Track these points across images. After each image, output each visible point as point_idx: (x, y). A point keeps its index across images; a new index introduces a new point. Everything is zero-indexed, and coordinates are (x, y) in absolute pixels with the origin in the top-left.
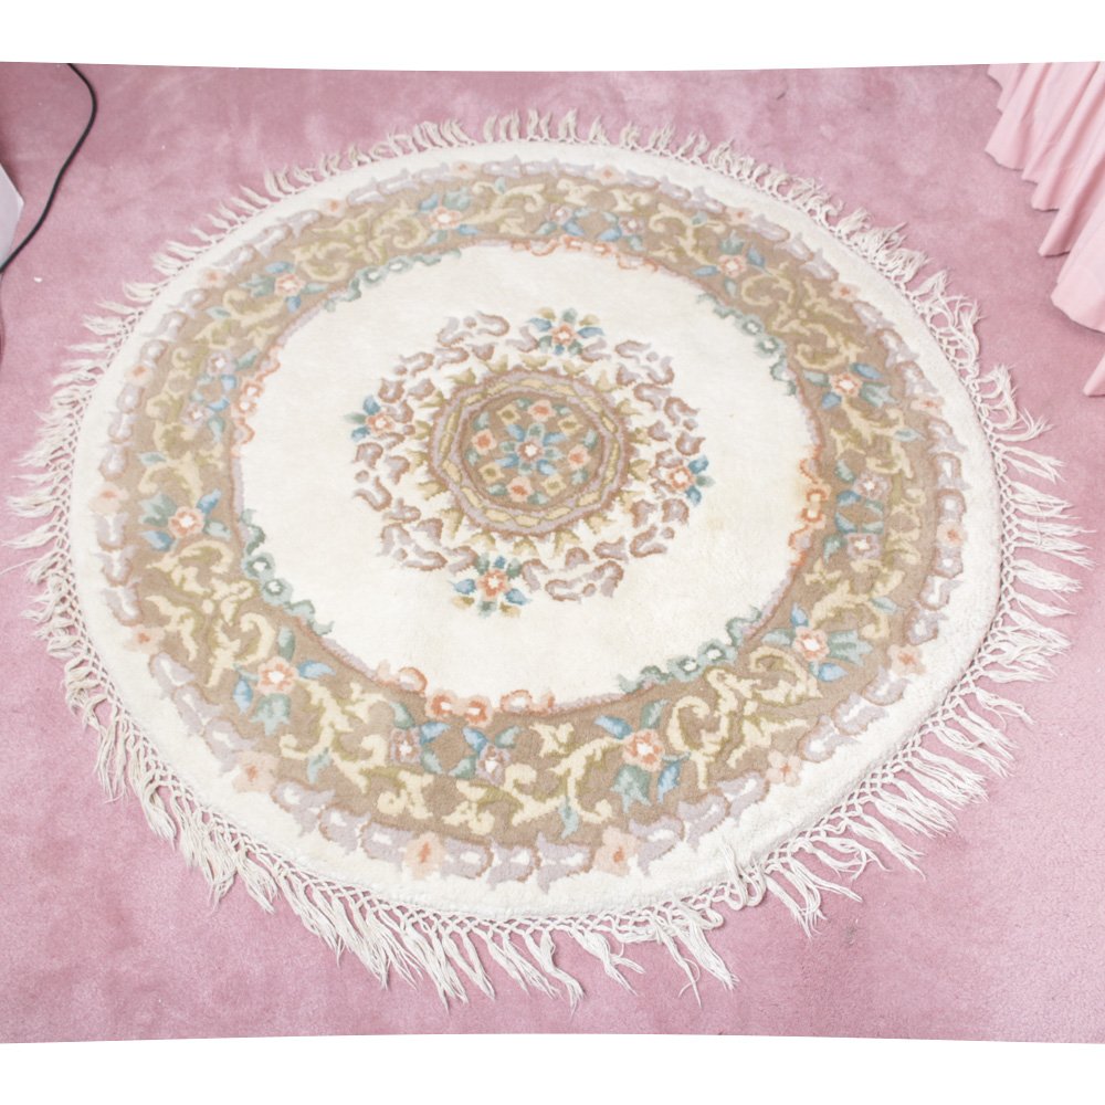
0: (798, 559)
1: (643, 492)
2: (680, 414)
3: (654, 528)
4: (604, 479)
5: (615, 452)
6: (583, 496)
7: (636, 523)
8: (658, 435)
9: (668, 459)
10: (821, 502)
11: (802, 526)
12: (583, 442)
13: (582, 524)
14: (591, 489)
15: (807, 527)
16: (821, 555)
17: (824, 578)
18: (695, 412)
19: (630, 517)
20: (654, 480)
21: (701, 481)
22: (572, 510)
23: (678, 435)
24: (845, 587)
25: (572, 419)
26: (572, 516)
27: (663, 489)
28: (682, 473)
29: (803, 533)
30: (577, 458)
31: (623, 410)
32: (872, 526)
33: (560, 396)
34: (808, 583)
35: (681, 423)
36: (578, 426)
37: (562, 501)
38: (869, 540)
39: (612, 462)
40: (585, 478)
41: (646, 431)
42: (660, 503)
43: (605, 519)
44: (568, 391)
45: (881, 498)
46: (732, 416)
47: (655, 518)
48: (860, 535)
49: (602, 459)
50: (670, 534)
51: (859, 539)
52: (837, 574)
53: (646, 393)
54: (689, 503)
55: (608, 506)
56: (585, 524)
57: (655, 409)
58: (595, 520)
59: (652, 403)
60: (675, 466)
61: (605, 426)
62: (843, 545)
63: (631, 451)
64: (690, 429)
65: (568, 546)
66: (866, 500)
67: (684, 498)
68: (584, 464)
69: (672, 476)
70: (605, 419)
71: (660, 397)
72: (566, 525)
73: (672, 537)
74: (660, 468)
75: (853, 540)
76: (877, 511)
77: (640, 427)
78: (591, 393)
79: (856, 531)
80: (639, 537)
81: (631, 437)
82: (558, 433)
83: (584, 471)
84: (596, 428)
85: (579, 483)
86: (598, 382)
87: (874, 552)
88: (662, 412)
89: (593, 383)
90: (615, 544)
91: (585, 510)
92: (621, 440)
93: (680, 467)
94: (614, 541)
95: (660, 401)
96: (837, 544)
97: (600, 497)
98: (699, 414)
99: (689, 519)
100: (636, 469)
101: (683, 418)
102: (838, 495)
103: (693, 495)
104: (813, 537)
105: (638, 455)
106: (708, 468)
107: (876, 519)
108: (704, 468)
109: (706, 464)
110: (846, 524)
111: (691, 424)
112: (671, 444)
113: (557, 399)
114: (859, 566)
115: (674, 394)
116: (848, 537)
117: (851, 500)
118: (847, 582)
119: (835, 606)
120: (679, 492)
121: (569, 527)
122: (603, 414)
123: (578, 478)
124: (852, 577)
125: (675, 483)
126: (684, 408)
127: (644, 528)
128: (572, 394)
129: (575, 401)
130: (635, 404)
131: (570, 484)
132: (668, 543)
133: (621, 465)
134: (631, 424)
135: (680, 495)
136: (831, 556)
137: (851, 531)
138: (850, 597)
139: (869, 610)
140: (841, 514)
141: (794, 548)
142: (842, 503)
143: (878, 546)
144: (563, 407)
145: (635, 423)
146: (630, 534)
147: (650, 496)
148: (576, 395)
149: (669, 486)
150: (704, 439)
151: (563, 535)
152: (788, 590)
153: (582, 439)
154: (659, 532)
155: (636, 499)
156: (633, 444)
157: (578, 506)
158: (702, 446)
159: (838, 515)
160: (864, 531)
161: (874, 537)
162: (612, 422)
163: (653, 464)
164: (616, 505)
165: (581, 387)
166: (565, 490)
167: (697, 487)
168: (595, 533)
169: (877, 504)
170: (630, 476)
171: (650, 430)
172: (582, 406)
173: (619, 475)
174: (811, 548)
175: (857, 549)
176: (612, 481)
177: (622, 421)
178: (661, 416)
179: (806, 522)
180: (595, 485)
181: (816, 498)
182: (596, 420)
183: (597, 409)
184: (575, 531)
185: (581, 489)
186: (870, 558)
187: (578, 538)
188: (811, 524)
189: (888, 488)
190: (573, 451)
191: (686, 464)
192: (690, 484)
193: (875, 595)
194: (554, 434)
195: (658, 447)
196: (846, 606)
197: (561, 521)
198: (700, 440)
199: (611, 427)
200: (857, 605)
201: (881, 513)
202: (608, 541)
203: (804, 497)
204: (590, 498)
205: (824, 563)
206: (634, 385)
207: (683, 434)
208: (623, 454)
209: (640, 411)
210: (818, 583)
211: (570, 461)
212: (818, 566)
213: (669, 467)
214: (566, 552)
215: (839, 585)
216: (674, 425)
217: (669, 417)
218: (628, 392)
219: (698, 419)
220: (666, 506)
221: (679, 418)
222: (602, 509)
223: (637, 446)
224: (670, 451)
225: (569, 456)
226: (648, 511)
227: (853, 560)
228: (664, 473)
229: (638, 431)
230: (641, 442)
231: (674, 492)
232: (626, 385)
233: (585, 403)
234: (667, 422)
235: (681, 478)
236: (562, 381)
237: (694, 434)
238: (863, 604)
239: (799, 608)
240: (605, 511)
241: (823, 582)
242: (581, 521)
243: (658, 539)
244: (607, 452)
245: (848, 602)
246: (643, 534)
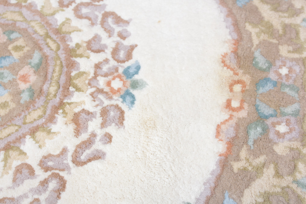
0: (225, 150)
1: (83, 102)
2: (114, 26)
3: (94, 135)
4: (48, 94)
5: (57, 69)
6: (29, 113)
7: (77, 133)
8: (95, 47)
9: (105, 68)
10: (243, 91)
11: (227, 117)
12: (30, 63)
13: (28, 140)
14: (36, 105)
15: (231, 117)
16: (246, 142)
17: (250, 165)
18: (127, 23)
19: (72, 127)
20: (93, 90)
21: (135, 85)
22: (20, 127)
23: (113, 45)
24: (270, 171)
25: (21, 42)
26: (20, 133)
27: (101, 96)
28: (117, 80)
29: (227, 123)
30: (24, 79)
31: (64, 29)
32: (289, 109)
33: (10, 22)
34: (236, 171)
35: (116, 34)
36: (26, 49)
37: (11, 119)
38: (288, 123)
39: (55, 78)
40: (32, 96)
41: (85, 45)
42: (98, 110)
43: (49, 132)
44: (17, 17)
45: (295, 81)
46: (159, 22)
47: (94, 125)
48: (279, 119)
49: (46, 76)
50: (108, 138)
51: (279, 123)
52: (262, 159)
53: (84, 11)
54: (124, 107)
55: (52, 119)
56: (32, 139)
57: (93, 24)
58: (40, 135)
59: (90, 19)
60: (112, 73)
61: (49, 47)
62: (265, 130)
63: (72, 65)
64: (124, 38)
65: (15, 163)
66: (282, 85)
67: (119, 103)
68: (31, 83)
69: (109, 84)
70: (48, 40)
71: (97, 13)
72: (14, 142)
73: (110, 141)
74: (98, 78)
75: (274, 124)
76: (292, 93)
77: (80, 42)
78: (37, 18)
79: (276, 116)
80: (79, 146)
81: (71, 53)
82: (8, 57)
83: (31, 90)
84: (41, 49)
85: (26, 101)
86: (43, 7)
87: (294, 134)
88: (99, 26)
89: (39, 8)
90: (58, 156)
91: (31, 126)
92: (63, 56)
93: (116, 74)
94: (57, 152)
95: (97, 17)
96: (259, 129)
97: (45, 112)
98: (131, 24)
99: (125, 122)
100: (76, 82)
101: (117, 29)
102: (257, 84)
103: (128, 99)
104: (238, 126)
105: (78, 68)
106: (140, 72)
107: (292, 102)
108: (137, 73)
109: (138, 68)
110: (266, 110)
111: (124, 34)
112: (108, 54)
113: (7, 25)
114: (281, 148)
115: (108, 9)
116: (269, 122)
117: (269, 87)
118: (272, 166)
119: (263, 191)
120: (115, 97)
121: (17, 144)
122: (47, 36)
123: (25, 97)
124: (276, 160)
125: (112, 90)
126: (118, 20)
127: (84, 136)
128: (21, 19)
129: (24, 26)
130: (76, 23)
131: (19, 103)
132: (107, 149)
133: (63, 79)
134: (71, 41)
135: (117, 100)
136: (255, 142)
137: (272, 116)
138: (276, 181)
139: (294, 192)
140: (261, 101)
141: (221, 140)
142: (261, 90)
143: (296, 127)
144: (12, 32)
145: (75, 39)
146: (71, 143)
147: (89, 106)
148: (25, 20)
149: (106, 93)
150: (136, 46)
151: (11, 152)
152: (219, 178)
153: (29, 61)
154: (98, 138)
155: (77, 110)
156: (74, 59)
157: (25, 123)
158: (135, 53)
159: (258, 103)
160: (283, 114)
161: (293, 119)
162: (55, 41)
163: (92, 75)
164: (60, 118)
165: (29, 12)
166: (14, 109)
167: (131, 91)
168: (40, 147)
169: (292, 88)
170: (71, 89)
171: (89, 43)
172: (30, 30)
173: (61, 89)
174: (236, 137)
175: (278, 133)
176: (55, 96)
177: (63, 39)
178: (98, 30)
179: (231, 112)
180: (40, 102)
181: (238, 88)
182: (41, 42)
183: (42, 32)
184: (22, 148)
185: (28, 106)
186: (290, 140)
187: (25, 154)
188: (235, 114)
189: (300, 71)
190: (21, 73)
191: (121, 70)
192: (125, 89)
193: (298, 176)
194: (5, 58)
195: (96, 58)
196: (273, 190)
197: (10, 139)
198: (132, 48)
199: (53, 46)
200: (283, 188)
201: (296, 95)
202: (52, 153)
203: (227, 89)
204: (35, 114)
205: (249, 149)
206: (74, 5)
207: (118, 44)
208: (65, 69)
209: (80, 28)
210: (245, 169)
211: (19, 82)
212: (243, 154)
213: (106, 75)
214: (13, 169)
215: (265, 170)
216: (110, 36)
217: (105, 30)
218: (69, 13)
219: (130, 28)
220: (104, 112)
221: (114, 30)
222: (46, 123)
223: (78, 60)
224: (106, 61)
225: (18, 77)
226: (87, 120)
227: (276, 143)
228: (102, 82)
229: (78, 46)
230: (81, 56)
231: (111, 98)
232: (67, 6)
233: (33, 27)
234: (103, 35)
235: (117, 84)
236: (12, 8)
237: (127, 43)
238: (288, 187)
239: (230, 197)
240: (49, 124)
241: (250, 168)
242: (28, 137)
243: (98, 145)
244: (50, 70)
245: (275, 186)
246: (84, 143)
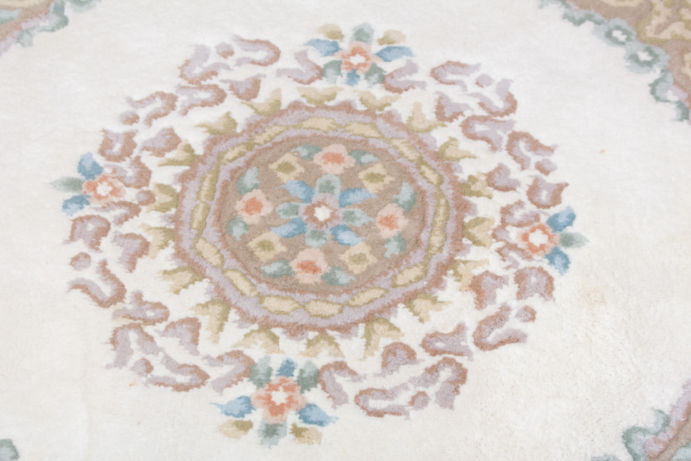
1: (486, 262)
2: (529, 154)
3: (505, 309)
4: (429, 247)
5: (442, 211)
6: (400, 272)
7: (480, 304)
8: (501, 182)
9: (518, 215)
12: (396, 201)
13: (402, 310)
14: (412, 261)
18: (550, 150)
19: (470, 296)
20: (501, 244)
21: (568, 241)
22: (387, 291)
23: (530, 182)
25: (378, 169)
26: (388, 300)
27: (513, 255)
28: (539, 232)
30: (389, 222)
31: (448, 153)
33: (359, 138)
35: (532, 166)
36: (388, 179)
37: (372, 280)
39: (439, 224)
40: (402, 248)
41: (483, 178)
42: (511, 274)
43: (434, 301)
44: (369, 132)
46: (602, 152)
47: (506, 295)
49: (423, 221)
50: (529, 314)
53: (479, 128)
54: (552, 271)
55: (438, 282)
56: (407, 310)
57: (494, 149)
58: (419, 303)
59: (489, 141)
60: (529, 223)
61: (425, 178)
63: (464, 207)
64: (546, 172)
65: (385, 341)
67: (545, 264)
68: (400, 230)
69: (525, 237)
70: (424, 168)
71: (500, 133)
72: (380, 312)
73: (533, 319)
74: (508, 228)
77: (474, 174)
78: (403, 134)
80: (484, 323)
81: (464, 189)
82: (360, 189)
83: (401, 239)
84: (413, 181)
85: (394, 255)
86: (411, 119)
88: (505, 152)
89: (404, 120)
90: (452, 334)
91: (406, 290)
92: (449, 193)
93: (536, 224)
94: (450, 329)
95: (500, 139)
97: (426, 272)
98: (556, 152)
99: (555, 293)
100: (473, 231)
101: (535, 158)
103: (558, 260)
105: (475, 212)
106: (575, 223)
108: (570, 223)
109: (572, 218)
111: (546, 167)
112: (521, 194)
113: (354, 142)
115: (518, 128)
120: (536, 257)
121: (385, 315)
122: (421, 162)
123: (392, 249)
125: (531, 247)
126: (535, 146)
127: (491, 309)
128: (376, 135)
129: (381, 144)
130: (465, 145)
131: (381, 257)
132: (528, 328)
133: (451, 227)
134: (461, 171)
135: (540, 261)
144: (364, 153)
145: (466, 170)
146: (472, 318)
147: (496, 266)
148: (382, 137)
149: (522, 250)
150: (567, 185)
151: (376, 326)
153: (394, 197)
154: (513, 313)
155: (477, 271)
156: (467, 198)
157: (395, 286)
158: (565, 195)
162: (434, 170)
163: (497, 223)
164: (449, 280)
165: (388, 125)
166: (376, 265)
167: (563, 249)
168: (421, 320)
170: (465, 241)
171: (490, 176)
172: (392, 151)
173: (449, 241)
176: (440, 249)
177: (448, 168)
178: (503, 157)
180: (417, 256)
182: (412, 170)
183: (412, 155)
184: (392, 320)
185: (397, 262)
187: (399, 330)
190: (384, 213)
191: (544, 219)
192: (552, 245)
194: (354, 191)
195: (502, 199)
197: (372, 307)
198: (561, 187)
199: (433, 178)
202: (441, 331)
204: (412, 274)
206: (461, 119)
207: (536, 180)
208: (454, 212)
209: (473, 152)
211: (379, 226)
213: (520, 225)
214: (382, 350)
216: (523, 168)
217: (515, 158)
218: (453, 129)
219: (555, 158)
220: (520, 277)
221: (529, 159)
222: (429, 287)
223: (473, 200)
224: (520, 204)
225: (378, 219)
226: (496, 287)
228: (513, 234)
229: (472, 179)
230: (479, 194)
231: (529, 258)
232: (451, 120)
233: (396, 147)
234: (513, 166)
235: (538, 238)
236: (360, 118)
237: (552, 179)
240: (433, 289)
242: (401, 306)
243: (514, 323)
244: (430, 211)
246: (492, 318)
